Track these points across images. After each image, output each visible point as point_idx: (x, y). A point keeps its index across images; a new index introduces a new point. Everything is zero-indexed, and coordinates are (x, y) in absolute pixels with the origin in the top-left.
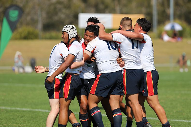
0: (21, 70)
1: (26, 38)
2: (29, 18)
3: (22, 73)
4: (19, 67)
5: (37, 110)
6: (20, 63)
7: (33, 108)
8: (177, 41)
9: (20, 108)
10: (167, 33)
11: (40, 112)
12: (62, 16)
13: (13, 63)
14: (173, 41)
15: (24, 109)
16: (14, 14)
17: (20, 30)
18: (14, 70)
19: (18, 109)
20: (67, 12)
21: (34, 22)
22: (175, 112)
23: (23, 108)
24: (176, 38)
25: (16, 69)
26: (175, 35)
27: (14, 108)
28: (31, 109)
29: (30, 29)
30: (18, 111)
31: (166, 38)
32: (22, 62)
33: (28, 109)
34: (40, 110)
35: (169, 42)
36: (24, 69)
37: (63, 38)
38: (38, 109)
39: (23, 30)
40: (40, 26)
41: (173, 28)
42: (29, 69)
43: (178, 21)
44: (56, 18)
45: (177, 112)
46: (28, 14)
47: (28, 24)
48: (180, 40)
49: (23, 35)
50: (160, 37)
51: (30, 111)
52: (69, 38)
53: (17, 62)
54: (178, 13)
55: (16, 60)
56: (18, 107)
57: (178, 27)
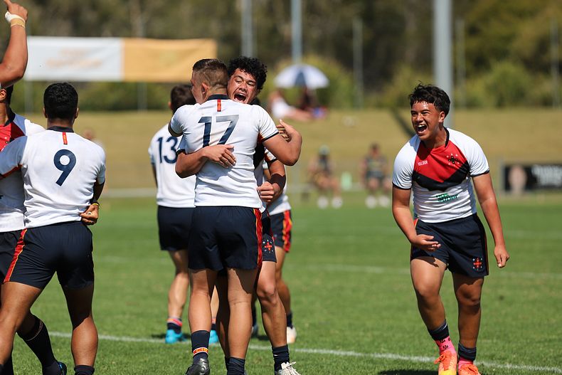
8: (313, 118)
10: (283, 93)
14: (302, 116)
22: (307, 325)
24: (311, 109)
31: (281, 109)
41: (301, 79)
43: (314, 59)
45: (312, 325)
48: (320, 114)
54: (315, 34)
57: (316, 79)
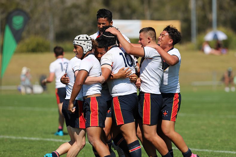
0: (29, 90)
1: (35, 50)
2: (38, 26)
3: (29, 94)
4: (26, 86)
5: (48, 140)
6: (27, 82)
7: (44, 137)
8: (222, 54)
9: (28, 137)
11: (52, 142)
12: (79, 23)
13: (18, 82)
15: (33, 139)
16: (18, 21)
17: (27, 41)
18: (20, 90)
19: (26, 138)
20: (85, 18)
21: (44, 31)
22: (219, 141)
23: (31, 137)
24: (221, 49)
25: (23, 90)
26: (218, 45)
27: (20, 138)
28: (42, 139)
29: (40, 39)
30: (25, 141)
31: (207, 49)
32: (31, 81)
33: (38, 139)
34: (52, 140)
35: (211, 54)
36: (32, 89)
37: (76, 52)
38: (50, 138)
39: (31, 40)
40: (52, 35)
41: (215, 37)
42: (38, 89)
43: (222, 28)
44: (71, 26)
45: (222, 141)
46: (37, 21)
47: (37, 34)
49: (31, 47)
50: (200, 48)
51: (40, 141)
52: (84, 53)
53: (24, 81)
54: (223, 18)
55: (23, 77)
56: (25, 136)
57: (222, 36)
